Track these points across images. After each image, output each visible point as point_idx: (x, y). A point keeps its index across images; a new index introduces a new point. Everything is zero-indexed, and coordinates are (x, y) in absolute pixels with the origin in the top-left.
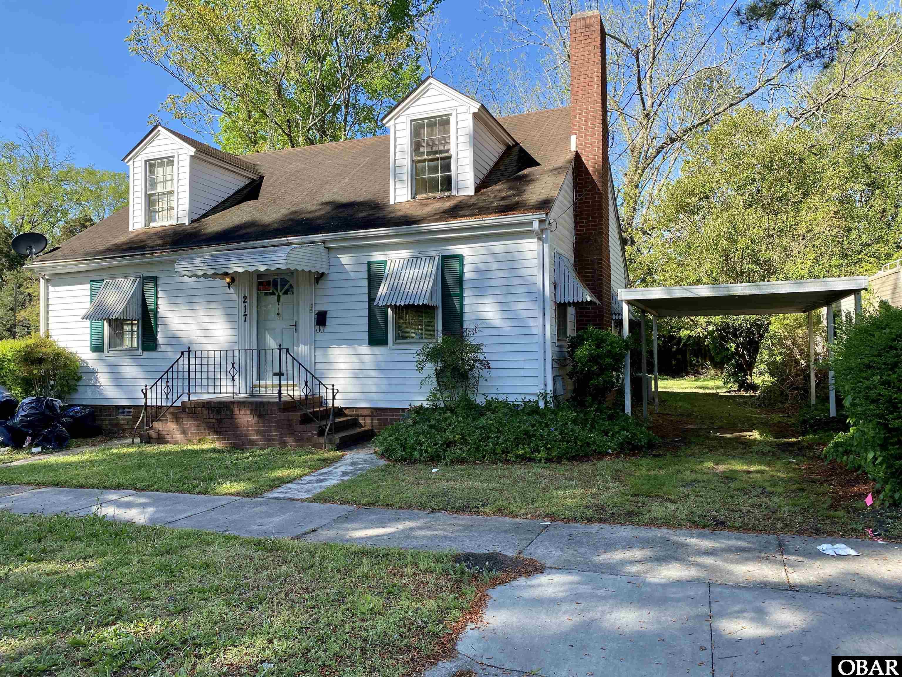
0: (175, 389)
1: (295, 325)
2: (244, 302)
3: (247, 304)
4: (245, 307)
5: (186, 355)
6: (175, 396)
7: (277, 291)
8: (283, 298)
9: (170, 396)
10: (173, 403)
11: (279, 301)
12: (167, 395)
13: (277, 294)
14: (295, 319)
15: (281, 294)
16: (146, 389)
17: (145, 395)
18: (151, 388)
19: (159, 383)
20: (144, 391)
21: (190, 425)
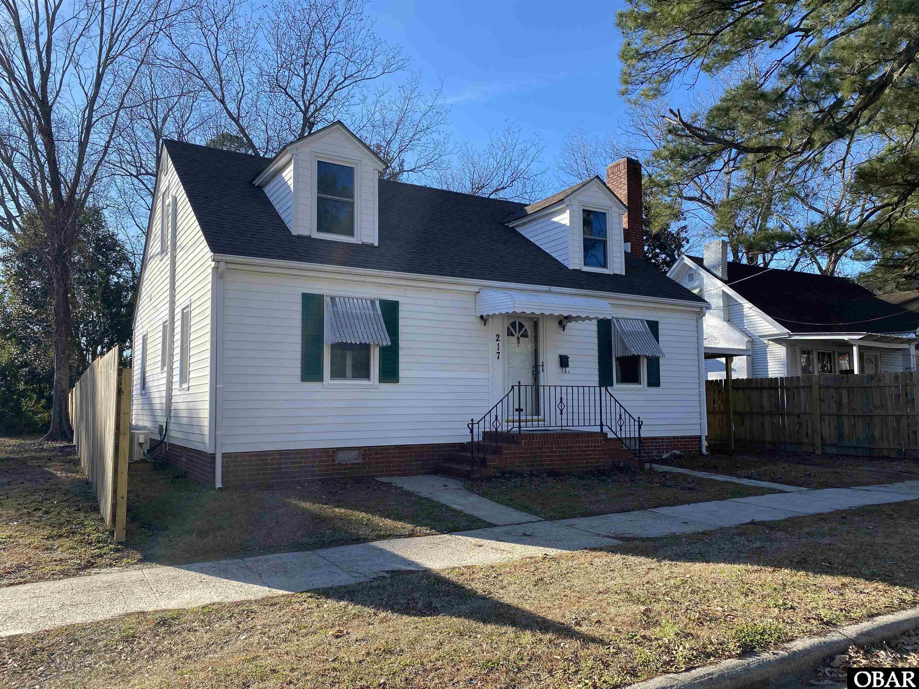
1: (543, 366)
2: (497, 340)
3: (500, 342)
4: (498, 344)
5: (516, 389)
7: (516, 333)
8: (521, 340)
11: (518, 344)
13: (516, 336)
14: (542, 360)
15: (519, 336)
16: (472, 424)
17: (472, 431)
18: (478, 423)
19: (487, 418)
20: (470, 426)
21: (526, 458)
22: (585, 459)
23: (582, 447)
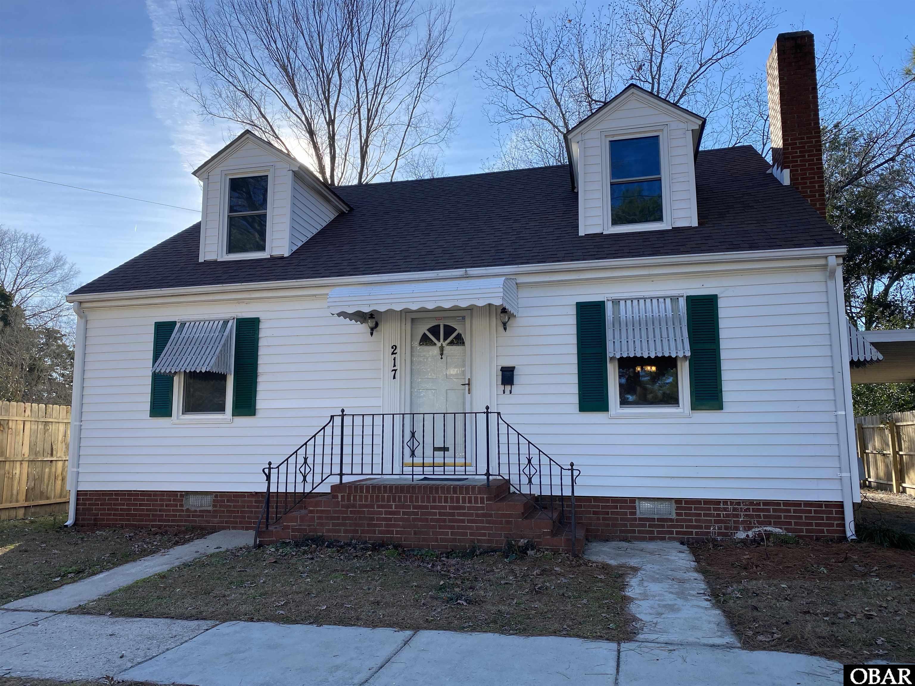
0: (318, 469)
1: (469, 384)
2: (393, 353)
3: (397, 356)
4: (394, 359)
6: (318, 480)
7: (439, 340)
8: (449, 349)
9: (309, 478)
10: (313, 489)
11: (442, 354)
12: (305, 477)
13: (439, 344)
14: (468, 376)
15: (444, 344)
16: (270, 468)
17: (268, 478)
18: (278, 467)
19: (292, 460)
20: (267, 471)
21: (344, 518)
22: (452, 527)
23: (444, 507)
